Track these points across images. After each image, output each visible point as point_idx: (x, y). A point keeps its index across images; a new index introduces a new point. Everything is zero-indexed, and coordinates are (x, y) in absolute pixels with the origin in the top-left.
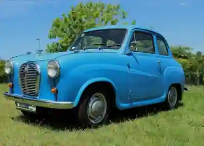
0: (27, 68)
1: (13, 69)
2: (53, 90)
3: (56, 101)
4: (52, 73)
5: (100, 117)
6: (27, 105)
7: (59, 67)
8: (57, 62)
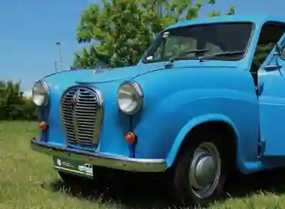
0: (77, 96)
1: (48, 98)
2: (129, 136)
3: (134, 157)
4: (127, 106)
5: (208, 187)
6: (76, 164)
7: (140, 94)
8: (136, 86)
